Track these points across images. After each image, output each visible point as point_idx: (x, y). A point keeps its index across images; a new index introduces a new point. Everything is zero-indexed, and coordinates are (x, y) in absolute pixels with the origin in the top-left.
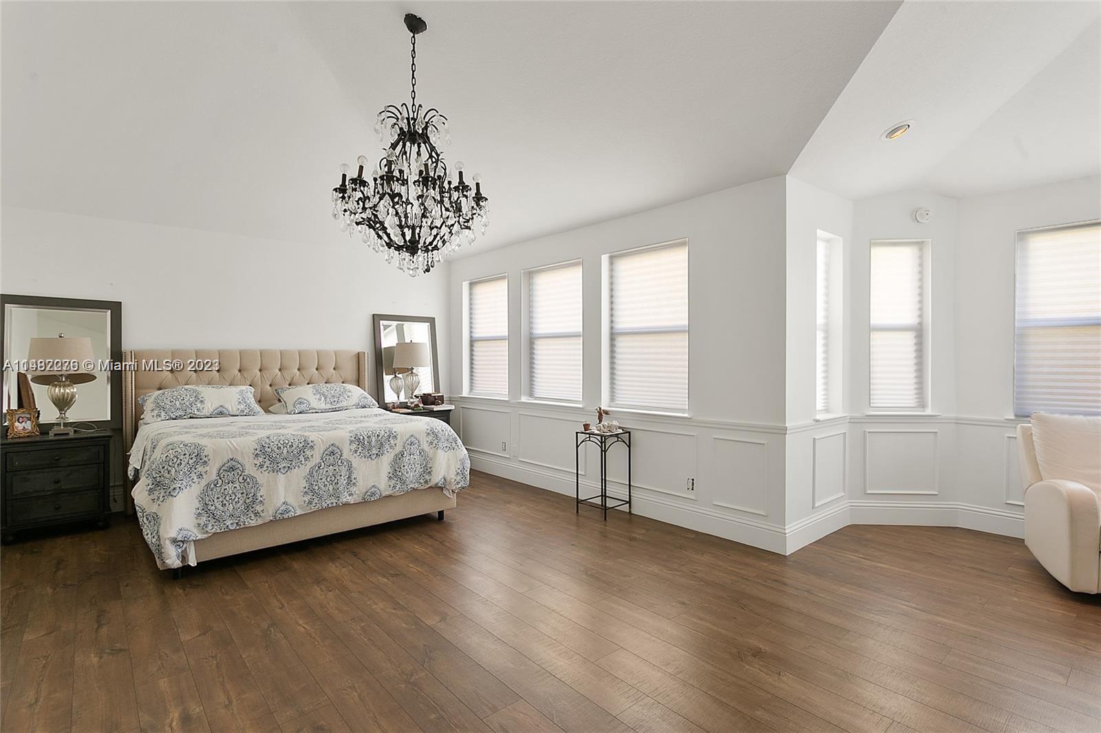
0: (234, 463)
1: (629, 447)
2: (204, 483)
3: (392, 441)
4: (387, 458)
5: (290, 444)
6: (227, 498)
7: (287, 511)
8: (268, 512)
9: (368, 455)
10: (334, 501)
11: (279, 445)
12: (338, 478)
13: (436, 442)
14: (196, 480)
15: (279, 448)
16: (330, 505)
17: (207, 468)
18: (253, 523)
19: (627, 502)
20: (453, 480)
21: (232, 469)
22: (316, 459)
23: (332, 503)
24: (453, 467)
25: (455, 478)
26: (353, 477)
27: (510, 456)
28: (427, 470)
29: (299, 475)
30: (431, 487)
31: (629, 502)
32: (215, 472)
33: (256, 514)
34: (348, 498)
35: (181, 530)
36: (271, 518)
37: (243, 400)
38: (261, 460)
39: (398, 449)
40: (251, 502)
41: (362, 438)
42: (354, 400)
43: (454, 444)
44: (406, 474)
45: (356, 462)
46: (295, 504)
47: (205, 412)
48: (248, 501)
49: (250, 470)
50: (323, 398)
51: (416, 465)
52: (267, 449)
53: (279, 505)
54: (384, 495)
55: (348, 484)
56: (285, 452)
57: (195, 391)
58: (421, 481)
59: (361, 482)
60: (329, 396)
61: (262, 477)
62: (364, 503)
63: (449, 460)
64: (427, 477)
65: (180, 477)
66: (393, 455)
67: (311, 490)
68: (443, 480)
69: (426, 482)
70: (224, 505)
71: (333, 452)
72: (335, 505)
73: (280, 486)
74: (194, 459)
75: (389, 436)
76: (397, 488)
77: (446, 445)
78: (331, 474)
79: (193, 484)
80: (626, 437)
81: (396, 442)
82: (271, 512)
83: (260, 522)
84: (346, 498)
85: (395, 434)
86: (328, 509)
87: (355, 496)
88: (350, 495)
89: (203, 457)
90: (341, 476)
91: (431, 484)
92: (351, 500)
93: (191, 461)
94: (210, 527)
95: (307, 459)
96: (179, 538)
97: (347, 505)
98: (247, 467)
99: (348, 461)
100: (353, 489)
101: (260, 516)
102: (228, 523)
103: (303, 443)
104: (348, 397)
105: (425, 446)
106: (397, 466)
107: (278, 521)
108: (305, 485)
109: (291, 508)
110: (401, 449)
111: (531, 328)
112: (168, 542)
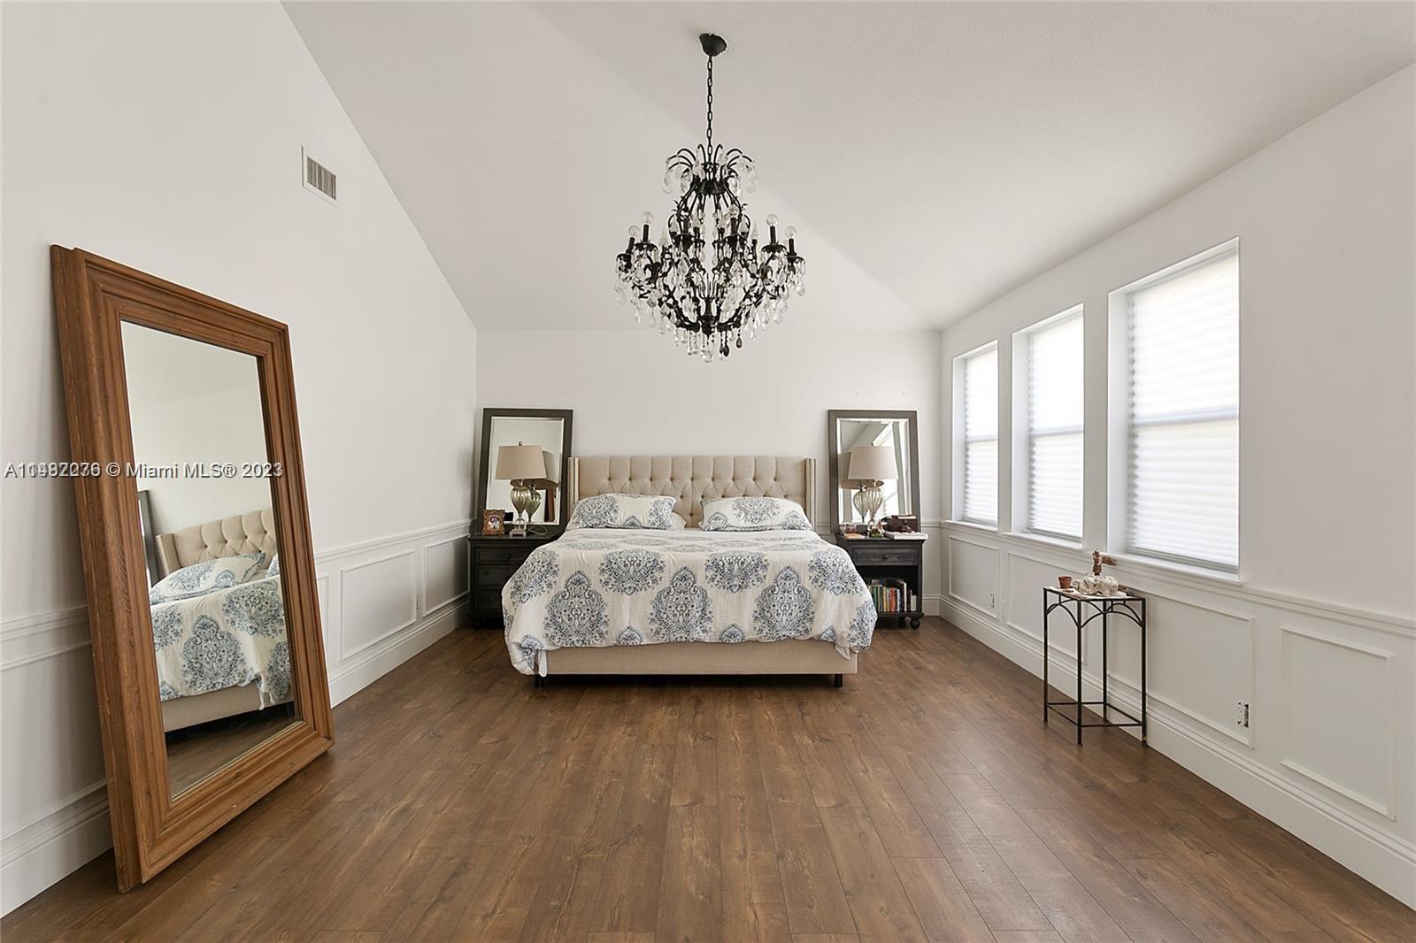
0: (581, 577)
1: (1142, 624)
2: (553, 593)
3: (760, 572)
4: (752, 594)
5: (638, 562)
6: (574, 613)
7: (631, 637)
8: (611, 634)
9: (728, 586)
10: (684, 635)
11: (627, 562)
12: (690, 608)
13: (822, 579)
14: (545, 589)
15: (626, 565)
16: (679, 640)
17: (556, 578)
18: (598, 644)
19: (1139, 724)
20: (845, 635)
21: (579, 582)
22: (665, 584)
23: (681, 637)
24: (846, 616)
25: (849, 631)
26: (708, 610)
27: (998, 616)
28: (808, 615)
29: (646, 597)
30: (811, 638)
31: (1143, 724)
32: (563, 583)
33: (601, 634)
34: (701, 634)
35: (527, 637)
36: (615, 642)
37: (655, 512)
38: (606, 576)
39: (769, 582)
40: (597, 622)
41: (721, 563)
42: (780, 519)
43: (850, 586)
44: (776, 617)
45: (712, 591)
46: (641, 632)
47: (618, 522)
48: (593, 619)
49: (596, 586)
50: (743, 515)
51: (793, 607)
52: (613, 565)
53: (623, 629)
54: (747, 638)
55: (702, 618)
56: (632, 570)
57: (613, 499)
58: (800, 629)
59: (718, 617)
60: (751, 512)
61: (608, 596)
62: (721, 644)
63: (840, 606)
64: (808, 625)
65: (531, 584)
66: (760, 589)
67: (658, 617)
68: (830, 631)
69: (807, 631)
70: (570, 619)
71: (685, 576)
72: (684, 640)
73: (624, 608)
74: (546, 568)
75: (757, 565)
76: (764, 632)
77: (838, 585)
78: (682, 603)
79: (542, 593)
80: (1137, 606)
81: (766, 573)
82: (614, 635)
83: (604, 645)
84: (697, 634)
85: (765, 563)
86: (676, 643)
87: (710, 634)
88: (704, 631)
89: (553, 566)
90: (693, 606)
91: (813, 634)
92: (706, 638)
93: (543, 569)
94: (557, 640)
95: (655, 581)
96: (524, 645)
97: (698, 642)
98: (592, 582)
99: (703, 591)
100: (708, 625)
101: (604, 638)
102: (574, 639)
103: (652, 563)
104: (774, 514)
105: (807, 584)
106: (765, 604)
107: (623, 646)
108: (652, 611)
109: (636, 635)
110: (772, 583)
111: (1031, 421)
112: (514, 646)
